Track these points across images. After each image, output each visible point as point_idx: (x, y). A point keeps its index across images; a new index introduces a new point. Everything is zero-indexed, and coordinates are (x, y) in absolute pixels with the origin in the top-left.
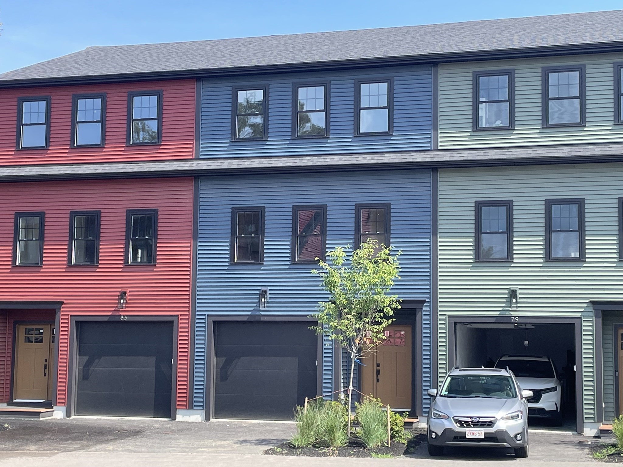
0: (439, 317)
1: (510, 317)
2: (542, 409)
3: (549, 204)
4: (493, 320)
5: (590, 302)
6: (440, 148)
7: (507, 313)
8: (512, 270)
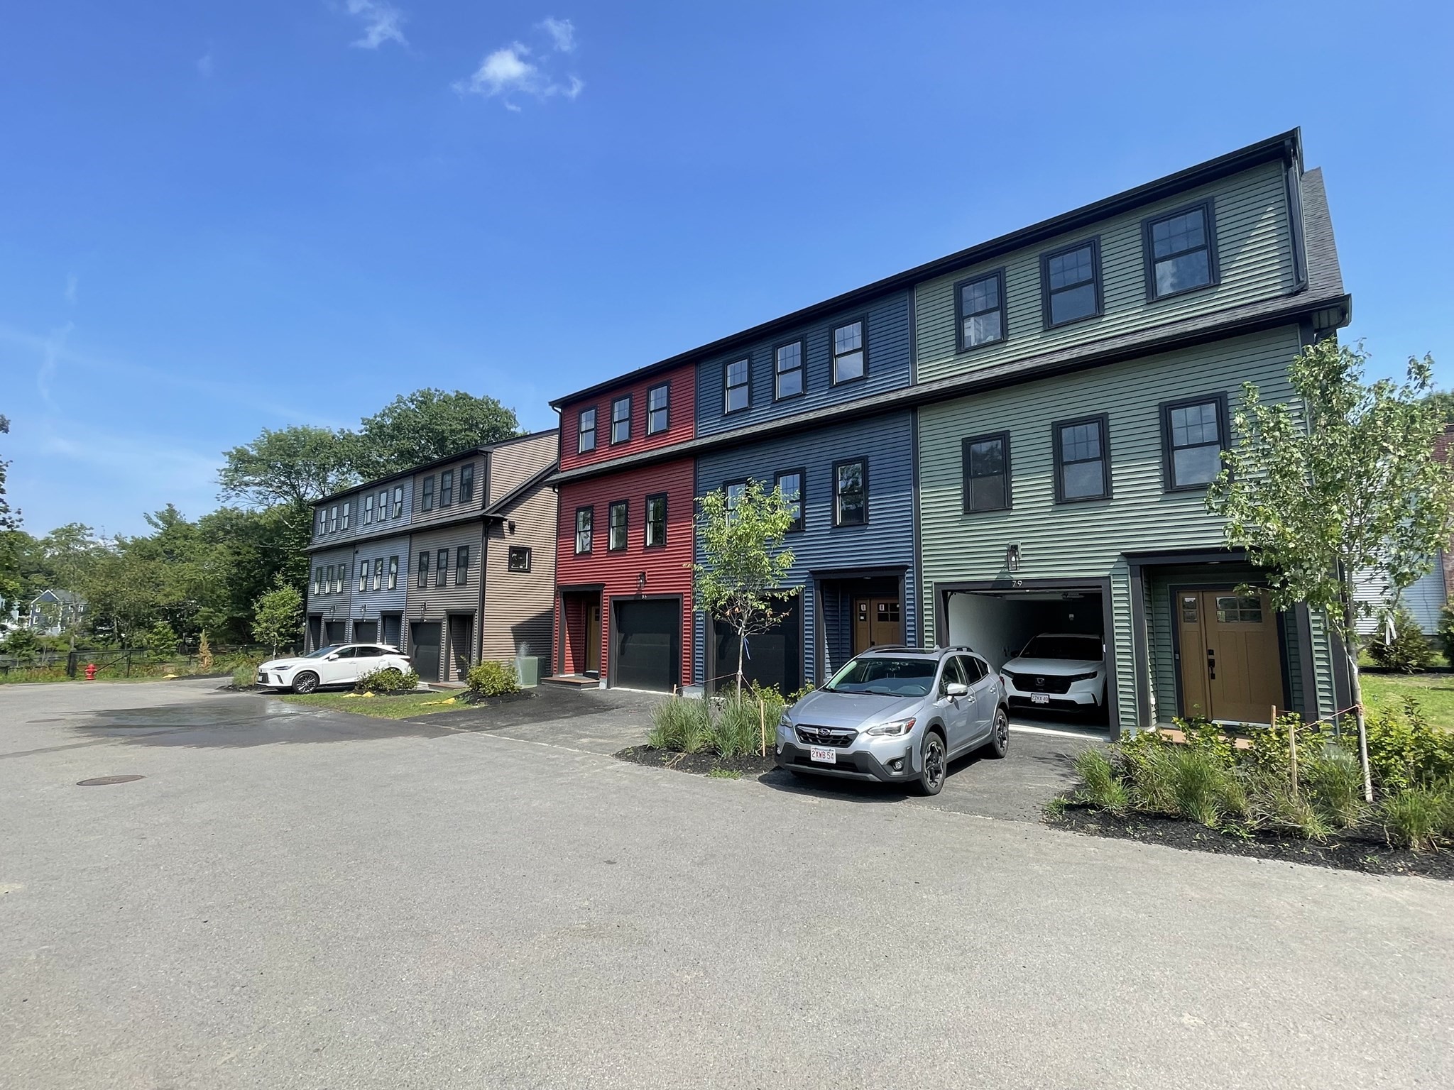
0: (924, 585)
1: (1011, 581)
2: (1072, 702)
3: (1057, 428)
4: (990, 586)
5: (1123, 554)
6: (919, 382)
7: (1007, 576)
8: (1013, 519)
